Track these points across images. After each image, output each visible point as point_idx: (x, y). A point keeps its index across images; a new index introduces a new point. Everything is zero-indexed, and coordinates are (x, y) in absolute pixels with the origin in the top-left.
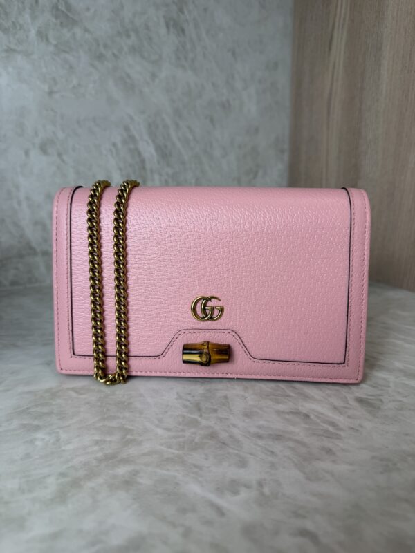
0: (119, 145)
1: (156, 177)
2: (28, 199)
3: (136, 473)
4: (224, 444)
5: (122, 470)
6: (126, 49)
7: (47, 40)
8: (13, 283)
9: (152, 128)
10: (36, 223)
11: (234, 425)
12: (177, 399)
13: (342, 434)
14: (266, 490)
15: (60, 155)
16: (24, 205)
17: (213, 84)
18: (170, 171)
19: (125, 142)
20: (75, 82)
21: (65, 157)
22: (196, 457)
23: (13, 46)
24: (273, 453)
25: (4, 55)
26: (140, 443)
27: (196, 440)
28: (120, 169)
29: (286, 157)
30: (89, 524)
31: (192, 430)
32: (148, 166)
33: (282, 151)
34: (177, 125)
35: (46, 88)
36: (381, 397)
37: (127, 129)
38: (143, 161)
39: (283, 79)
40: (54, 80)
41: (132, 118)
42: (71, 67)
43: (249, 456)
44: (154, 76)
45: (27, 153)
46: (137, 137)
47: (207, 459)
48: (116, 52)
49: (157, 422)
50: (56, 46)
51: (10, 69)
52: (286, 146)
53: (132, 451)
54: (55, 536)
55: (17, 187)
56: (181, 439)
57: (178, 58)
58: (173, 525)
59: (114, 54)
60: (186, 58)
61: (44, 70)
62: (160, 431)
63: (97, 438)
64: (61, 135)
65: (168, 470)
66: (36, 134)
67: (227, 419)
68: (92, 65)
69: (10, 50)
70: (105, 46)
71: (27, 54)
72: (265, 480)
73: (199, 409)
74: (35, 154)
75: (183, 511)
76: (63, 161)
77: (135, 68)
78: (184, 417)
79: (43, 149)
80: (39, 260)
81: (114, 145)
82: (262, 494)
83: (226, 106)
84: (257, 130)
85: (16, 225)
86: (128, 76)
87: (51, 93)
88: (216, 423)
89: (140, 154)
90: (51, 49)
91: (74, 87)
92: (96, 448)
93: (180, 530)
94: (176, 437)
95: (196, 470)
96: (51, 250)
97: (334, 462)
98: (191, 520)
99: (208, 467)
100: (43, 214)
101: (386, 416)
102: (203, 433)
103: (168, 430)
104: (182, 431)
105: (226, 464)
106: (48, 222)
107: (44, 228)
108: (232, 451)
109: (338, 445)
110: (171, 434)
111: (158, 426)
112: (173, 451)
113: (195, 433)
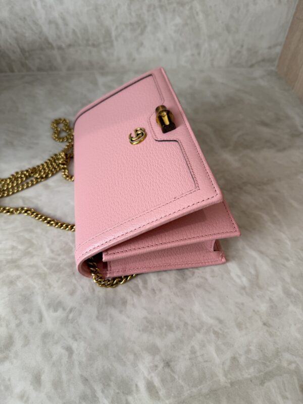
3: (18, 277)
5: (14, 273)
8: (39, 69)
10: (50, 22)
14: (71, 316)
16: (39, 5)
22: (53, 279)
26: (32, 256)
27: (61, 266)
31: (64, 257)
43: (80, 288)
49: (50, 243)
53: (26, 261)
56: (54, 262)
58: (16, 317)
62: (47, 251)
63: (15, 244)
65: (34, 281)
72: (75, 308)
75: (25, 311)
78: (67, 243)
82: (67, 317)
85: (35, 23)
92: (10, 252)
93: (18, 322)
94: (53, 259)
95: (47, 287)
96: (63, 45)
97: (121, 312)
98: (25, 318)
99: (54, 288)
100: (56, 14)
101: (184, 288)
102: (69, 260)
103: (52, 251)
104: (59, 255)
105: (64, 289)
106: (60, 22)
107: (57, 25)
108: (74, 281)
109: (133, 300)
110: (52, 255)
111: (49, 246)
112: (45, 269)
113: (64, 259)
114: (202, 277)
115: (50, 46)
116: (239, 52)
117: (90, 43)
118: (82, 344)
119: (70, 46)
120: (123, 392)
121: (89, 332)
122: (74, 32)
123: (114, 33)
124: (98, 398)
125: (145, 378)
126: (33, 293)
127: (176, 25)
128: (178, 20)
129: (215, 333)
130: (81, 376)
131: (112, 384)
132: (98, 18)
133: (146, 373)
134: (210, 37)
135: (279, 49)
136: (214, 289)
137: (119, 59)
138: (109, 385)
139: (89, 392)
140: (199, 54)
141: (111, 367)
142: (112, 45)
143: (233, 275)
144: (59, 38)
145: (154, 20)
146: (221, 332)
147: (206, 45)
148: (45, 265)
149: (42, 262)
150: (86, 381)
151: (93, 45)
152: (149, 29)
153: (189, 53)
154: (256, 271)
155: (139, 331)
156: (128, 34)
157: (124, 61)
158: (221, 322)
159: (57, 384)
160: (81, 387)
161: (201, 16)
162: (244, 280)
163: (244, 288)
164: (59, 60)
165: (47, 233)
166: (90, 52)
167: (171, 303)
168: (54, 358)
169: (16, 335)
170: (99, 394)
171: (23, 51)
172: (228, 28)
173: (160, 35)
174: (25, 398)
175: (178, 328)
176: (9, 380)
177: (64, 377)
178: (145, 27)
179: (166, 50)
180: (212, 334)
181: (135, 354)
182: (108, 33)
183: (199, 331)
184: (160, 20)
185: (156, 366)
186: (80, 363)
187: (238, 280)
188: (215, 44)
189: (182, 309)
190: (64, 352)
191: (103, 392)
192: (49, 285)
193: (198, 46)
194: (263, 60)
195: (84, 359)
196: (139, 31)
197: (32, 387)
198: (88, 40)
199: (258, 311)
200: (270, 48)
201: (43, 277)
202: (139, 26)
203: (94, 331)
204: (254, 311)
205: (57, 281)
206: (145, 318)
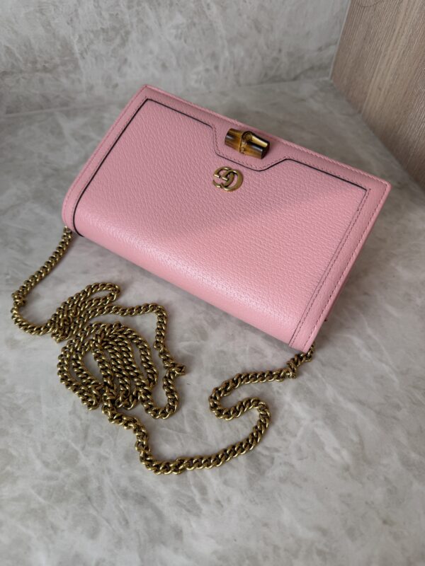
4: (89, 498)
11: (109, 471)
12: (70, 413)
13: (204, 508)
22: (58, 515)
24: (127, 522)
26: (15, 481)
27: (66, 488)
31: (67, 471)
36: (276, 455)
43: (105, 523)
47: (65, 519)
49: (39, 449)
56: (53, 483)
62: (38, 465)
67: (106, 459)
72: (104, 560)
73: (86, 437)
78: (67, 446)
88: (93, 464)
94: (49, 478)
95: (51, 532)
97: (176, 550)
99: (63, 531)
101: (263, 488)
102: (76, 476)
103: (46, 464)
104: (59, 469)
105: (80, 529)
108: (92, 511)
109: (191, 526)
110: (47, 472)
111: (39, 456)
112: (41, 499)
113: (68, 476)
114: (286, 463)
116: (276, 60)
117: (39, 66)
119: (4, 74)
122: (8, 51)
123: (77, 48)
126: (29, 548)
127: (177, 27)
128: (179, 19)
129: (320, 553)
132: (47, 25)
134: (232, 42)
135: (333, 50)
136: (306, 480)
137: (91, 88)
140: (216, 68)
142: (77, 67)
143: (328, 450)
145: (141, 21)
146: (327, 550)
147: (227, 54)
148: (39, 493)
149: (33, 487)
151: (45, 70)
152: (134, 36)
153: (201, 68)
154: (359, 435)
156: (99, 47)
157: (100, 90)
158: (324, 532)
161: (215, 9)
162: (345, 453)
163: (347, 468)
165: (30, 431)
166: (41, 81)
167: (248, 517)
172: (257, 26)
173: (152, 45)
178: (128, 33)
179: (164, 67)
180: (315, 557)
182: (66, 47)
183: (295, 555)
184: (151, 21)
187: (336, 457)
188: (239, 51)
189: (266, 525)
192: (54, 528)
193: (213, 56)
194: (312, 68)
196: (118, 41)
198: (35, 62)
199: (373, 503)
200: (320, 49)
201: (38, 514)
202: (117, 33)
204: (367, 503)
205: (65, 518)
206: (215, 552)
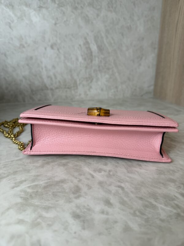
0: (82, 46)
1: (97, 59)
2: (46, 67)
3: (68, 162)
6: (87, 4)
7: (55, 2)
8: (39, 100)
9: (96, 38)
10: (48, 77)
14: (111, 173)
15: (58, 49)
16: (44, 69)
17: (124, 18)
18: (102, 56)
19: (84, 44)
20: (65, 19)
21: (60, 51)
23: (42, 5)
25: (38, 9)
28: (82, 56)
29: (156, 51)
30: (49, 174)
32: (94, 54)
33: (155, 48)
34: (107, 37)
35: (54, 22)
37: (86, 39)
38: (91, 52)
39: (157, 15)
40: (57, 19)
41: (88, 34)
42: (64, 13)
44: (98, 15)
45: (46, 49)
46: (90, 42)
48: (82, 6)
50: (58, 4)
51: (40, 15)
52: (157, 46)
54: (38, 176)
55: (42, 62)
57: (109, 7)
58: (76, 178)
59: (81, 7)
60: (112, 7)
61: (53, 15)
64: (59, 41)
65: (79, 163)
66: (49, 41)
68: (72, 12)
69: (40, 7)
70: (78, 3)
71: (47, 8)
72: (112, 170)
74: (49, 49)
75: (81, 175)
76: (59, 52)
77: (90, 12)
79: (52, 47)
80: (49, 92)
81: (80, 45)
82: (110, 174)
83: (129, 28)
84: (143, 39)
85: (41, 77)
86: (87, 16)
87: (56, 24)
89: (90, 49)
90: (56, 5)
91: (65, 21)
93: (78, 180)
96: (54, 88)
97: (140, 169)
98: (82, 177)
99: (93, 164)
100: (51, 74)
106: (53, 77)
107: (51, 79)
115: (47, 88)
116: (135, 89)
118: (127, 184)
119: (57, 88)
120: (169, 200)
121: (128, 178)
122: (59, 82)
123: (78, 82)
124: (155, 205)
125: (177, 192)
127: (106, 78)
128: (107, 76)
130: (137, 197)
131: (159, 197)
132: (71, 76)
133: (176, 190)
134: (122, 83)
135: (152, 88)
137: (80, 95)
138: (157, 198)
139: (147, 203)
140: (117, 91)
141: (152, 191)
142: (77, 88)
144: (52, 84)
145: (97, 76)
147: (120, 87)
150: (141, 199)
151: (68, 88)
152: (94, 80)
153: (113, 91)
155: (157, 174)
156: (85, 83)
157: (83, 96)
159: (123, 203)
160: (140, 202)
161: (117, 74)
164: (50, 95)
166: (66, 91)
168: (113, 192)
169: (80, 185)
170: (154, 203)
171: (32, 91)
172: (129, 79)
173: (99, 83)
174: (105, 213)
175: (178, 171)
176: (88, 206)
177: (125, 199)
179: (102, 90)
181: (163, 184)
182: (75, 82)
184: (99, 76)
185: (179, 186)
186: (132, 192)
188: (124, 86)
190: (117, 188)
191: (156, 202)
192: (90, 163)
193: (117, 87)
194: (147, 93)
195: (133, 190)
196: (90, 81)
197: (106, 207)
198: (66, 86)
202: (90, 79)
203: (130, 178)
